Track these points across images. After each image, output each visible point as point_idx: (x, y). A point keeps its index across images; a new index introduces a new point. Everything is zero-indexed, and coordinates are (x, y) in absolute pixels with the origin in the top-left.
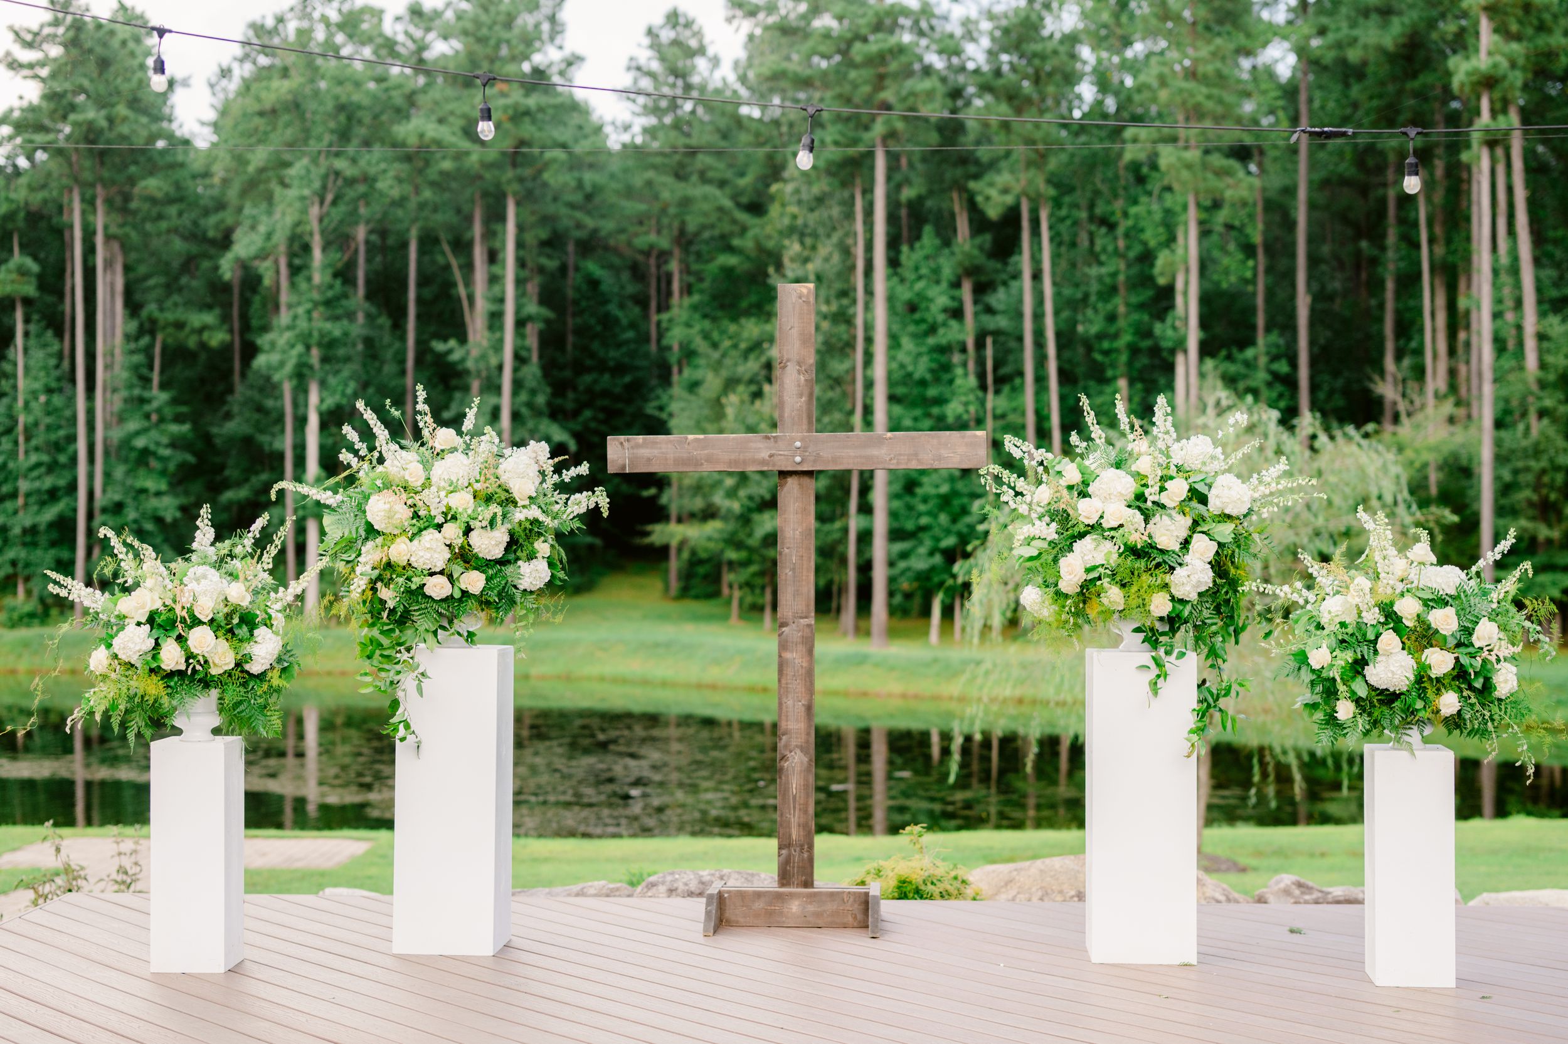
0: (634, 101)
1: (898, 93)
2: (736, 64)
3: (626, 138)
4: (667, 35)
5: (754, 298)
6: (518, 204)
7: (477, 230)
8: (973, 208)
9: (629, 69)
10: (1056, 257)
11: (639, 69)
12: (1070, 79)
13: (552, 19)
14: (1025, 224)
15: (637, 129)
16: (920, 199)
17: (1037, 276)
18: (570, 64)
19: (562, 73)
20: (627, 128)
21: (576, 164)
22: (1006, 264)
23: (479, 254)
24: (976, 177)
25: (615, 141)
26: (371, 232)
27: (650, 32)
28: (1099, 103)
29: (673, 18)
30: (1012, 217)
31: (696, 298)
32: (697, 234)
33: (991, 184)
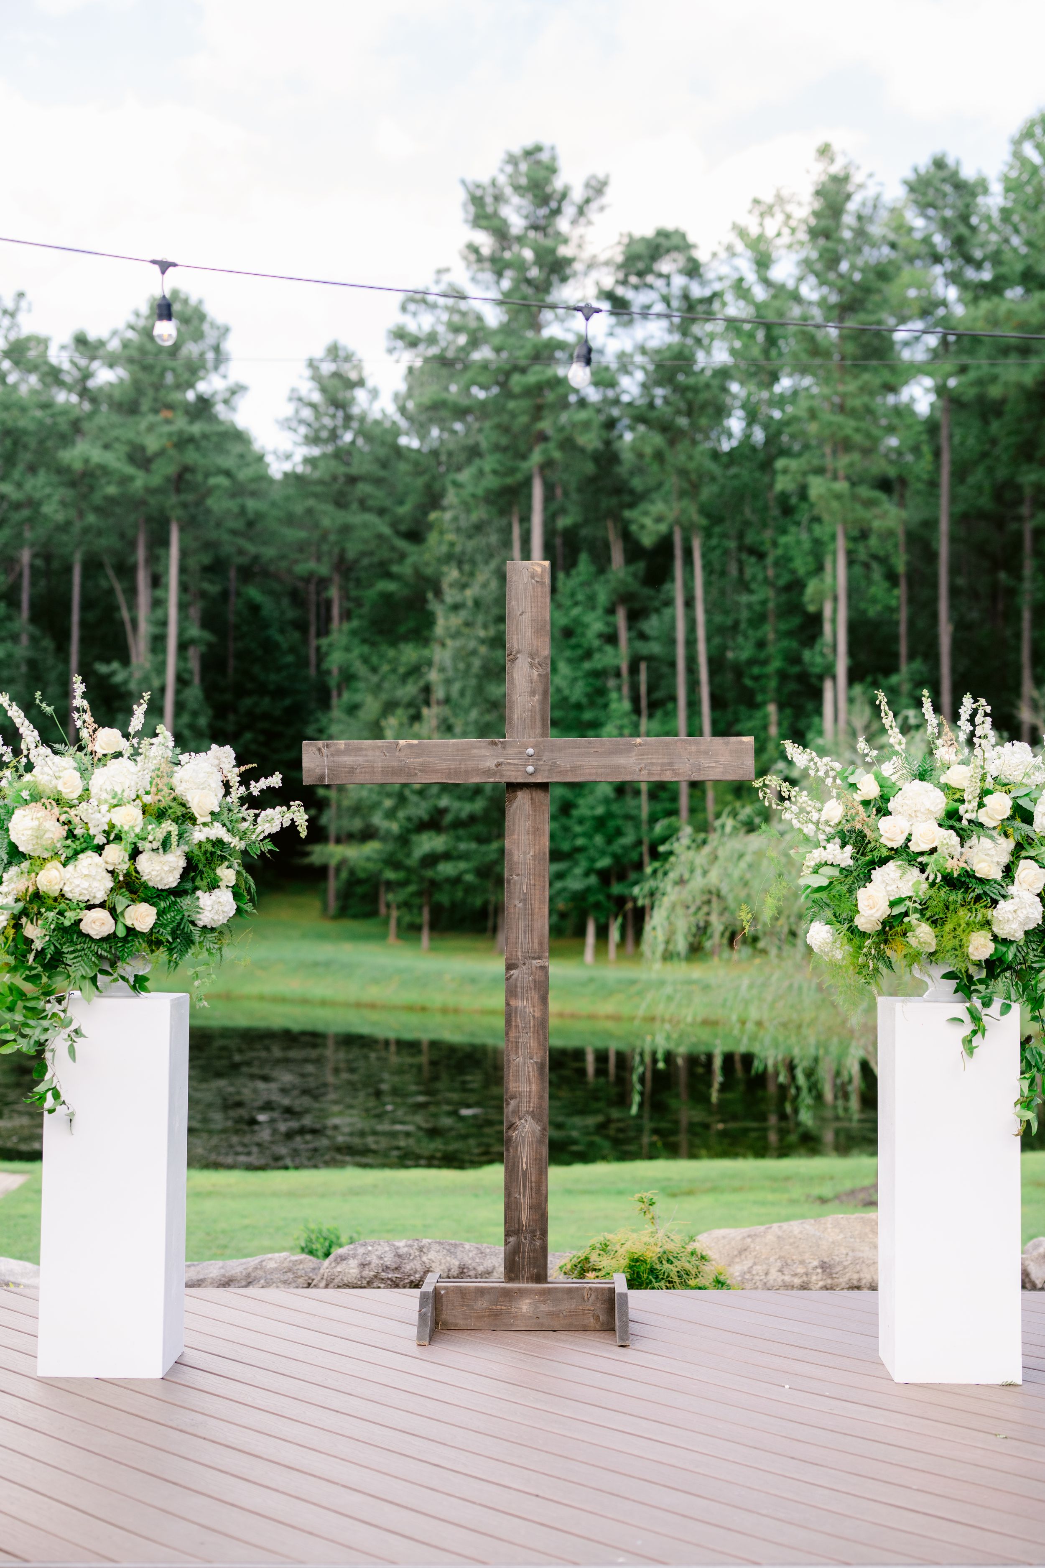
0: (295, 431)
1: (555, 423)
2: (396, 396)
3: (287, 467)
4: (327, 368)
5: (411, 624)
6: (182, 529)
7: (141, 554)
8: (626, 536)
9: (290, 399)
10: (707, 584)
11: (300, 399)
12: (721, 412)
13: (217, 349)
14: (678, 552)
15: (298, 458)
16: (576, 527)
17: (689, 603)
18: (233, 392)
19: (226, 402)
20: (288, 457)
21: (238, 491)
22: (658, 591)
23: (142, 579)
24: (631, 506)
25: (277, 469)
26: (35, 556)
27: (312, 364)
28: (747, 436)
29: (334, 352)
30: (665, 546)
31: (355, 623)
32: (356, 561)
33: (646, 513)
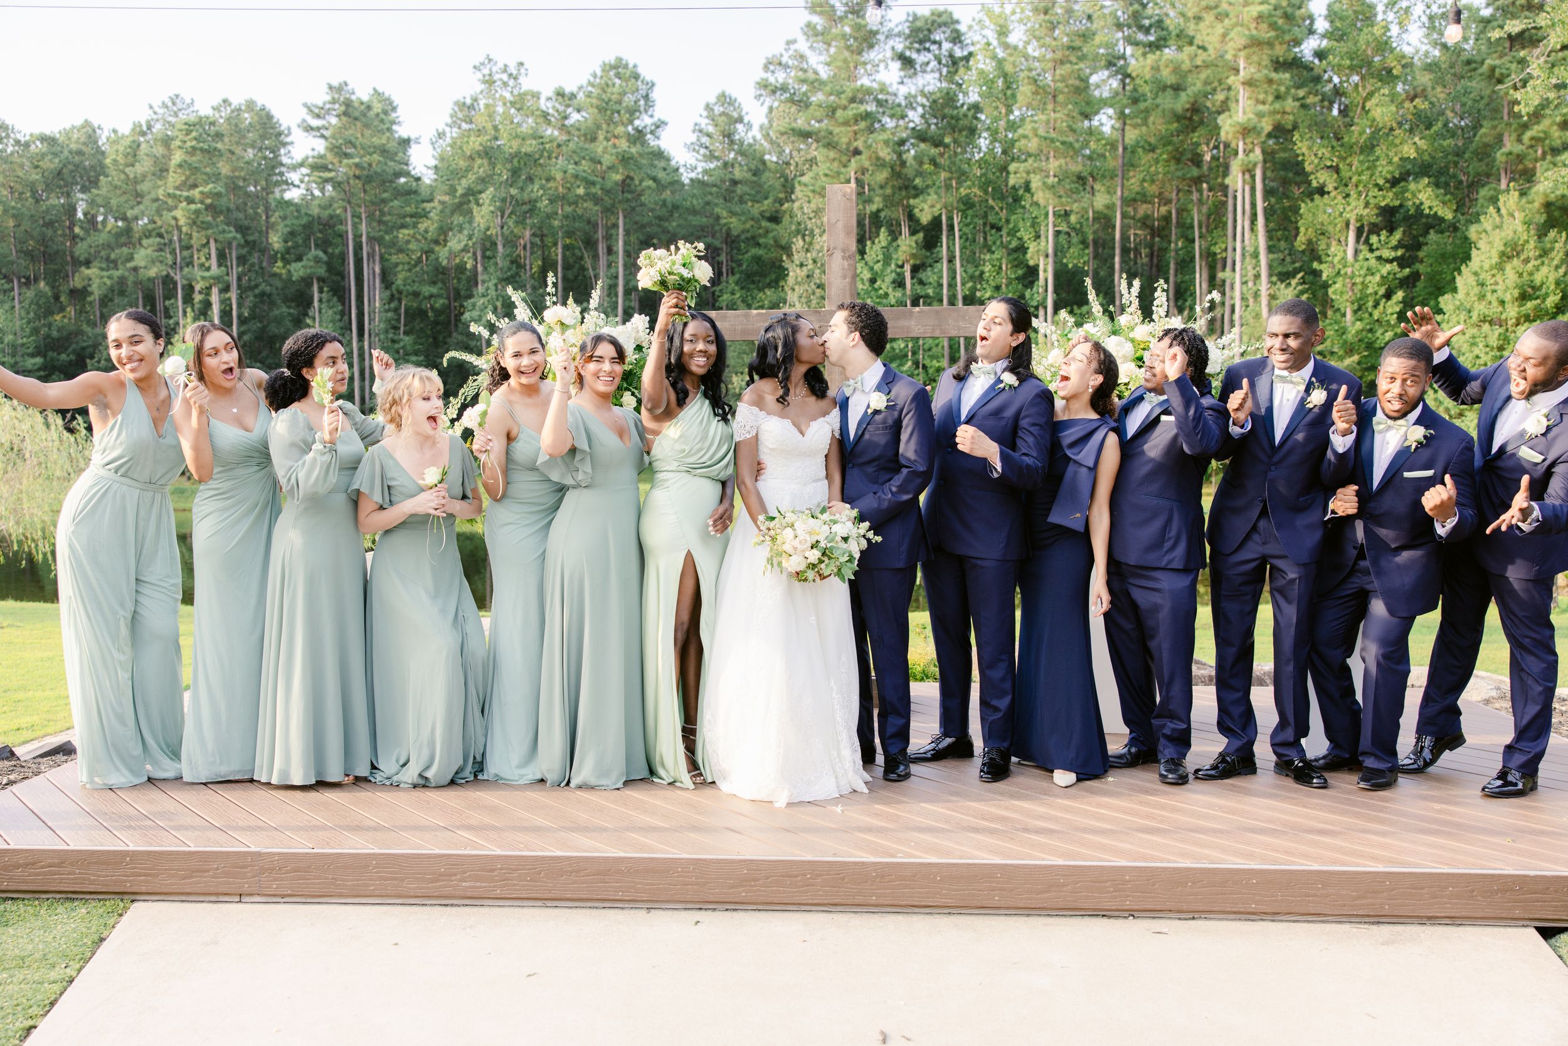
0: (698, 152)
1: (865, 142)
2: (761, 127)
3: (693, 175)
4: (718, 109)
5: (773, 276)
6: (625, 217)
7: (600, 234)
8: (911, 217)
9: (694, 131)
10: (963, 248)
11: (701, 131)
12: (972, 132)
13: (646, 97)
14: (944, 227)
15: (700, 170)
16: (879, 211)
17: (951, 260)
18: (658, 127)
19: (652, 132)
20: (695, 168)
21: (660, 186)
22: (932, 253)
23: (601, 248)
24: (916, 196)
25: (686, 177)
26: (534, 235)
27: (708, 107)
28: (991, 150)
29: (723, 98)
30: (936, 222)
31: (737, 276)
32: (738, 236)
33: (924, 201)
